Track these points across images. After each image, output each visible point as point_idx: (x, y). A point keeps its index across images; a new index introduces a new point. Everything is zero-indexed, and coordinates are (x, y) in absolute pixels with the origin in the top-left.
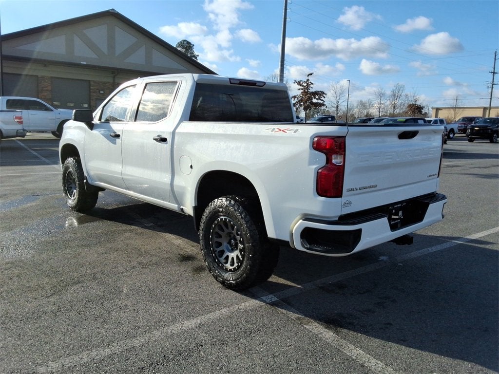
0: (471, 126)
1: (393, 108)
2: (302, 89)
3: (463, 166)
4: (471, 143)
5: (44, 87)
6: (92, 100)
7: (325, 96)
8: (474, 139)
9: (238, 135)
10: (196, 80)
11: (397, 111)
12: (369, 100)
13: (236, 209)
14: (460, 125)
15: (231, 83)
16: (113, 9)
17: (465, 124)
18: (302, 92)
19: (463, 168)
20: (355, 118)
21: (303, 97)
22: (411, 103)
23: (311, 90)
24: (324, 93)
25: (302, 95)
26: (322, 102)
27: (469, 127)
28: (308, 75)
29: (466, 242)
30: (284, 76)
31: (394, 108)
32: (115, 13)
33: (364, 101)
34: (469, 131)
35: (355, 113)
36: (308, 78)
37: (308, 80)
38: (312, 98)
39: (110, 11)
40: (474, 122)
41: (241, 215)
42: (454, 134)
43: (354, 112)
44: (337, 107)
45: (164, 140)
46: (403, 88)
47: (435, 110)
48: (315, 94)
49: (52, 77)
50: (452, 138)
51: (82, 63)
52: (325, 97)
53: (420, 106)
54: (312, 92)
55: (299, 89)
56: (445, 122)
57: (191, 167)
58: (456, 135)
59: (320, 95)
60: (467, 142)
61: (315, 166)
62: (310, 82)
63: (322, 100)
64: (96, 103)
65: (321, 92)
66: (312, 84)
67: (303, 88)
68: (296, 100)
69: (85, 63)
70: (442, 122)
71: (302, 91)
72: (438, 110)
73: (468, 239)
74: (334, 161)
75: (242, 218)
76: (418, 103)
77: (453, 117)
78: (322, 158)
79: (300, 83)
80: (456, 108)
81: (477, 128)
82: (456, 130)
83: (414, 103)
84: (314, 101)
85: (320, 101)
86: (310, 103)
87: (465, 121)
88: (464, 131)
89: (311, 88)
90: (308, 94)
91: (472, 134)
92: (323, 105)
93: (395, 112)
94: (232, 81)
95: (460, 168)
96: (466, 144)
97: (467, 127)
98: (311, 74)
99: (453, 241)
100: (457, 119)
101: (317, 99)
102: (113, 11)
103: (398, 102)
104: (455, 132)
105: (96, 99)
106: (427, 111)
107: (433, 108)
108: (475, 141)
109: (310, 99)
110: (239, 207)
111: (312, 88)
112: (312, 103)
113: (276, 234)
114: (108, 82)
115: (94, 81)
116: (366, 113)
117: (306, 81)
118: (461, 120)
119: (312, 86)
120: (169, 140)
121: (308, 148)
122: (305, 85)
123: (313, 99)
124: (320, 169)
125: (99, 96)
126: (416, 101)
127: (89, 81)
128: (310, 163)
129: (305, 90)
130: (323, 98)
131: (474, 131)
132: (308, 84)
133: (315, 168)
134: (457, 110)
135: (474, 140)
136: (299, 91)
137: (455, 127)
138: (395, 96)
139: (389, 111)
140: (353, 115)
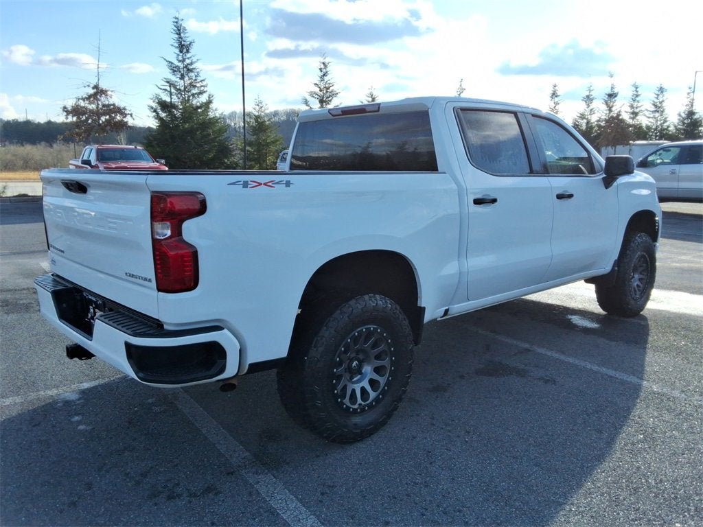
94: (333, 113)
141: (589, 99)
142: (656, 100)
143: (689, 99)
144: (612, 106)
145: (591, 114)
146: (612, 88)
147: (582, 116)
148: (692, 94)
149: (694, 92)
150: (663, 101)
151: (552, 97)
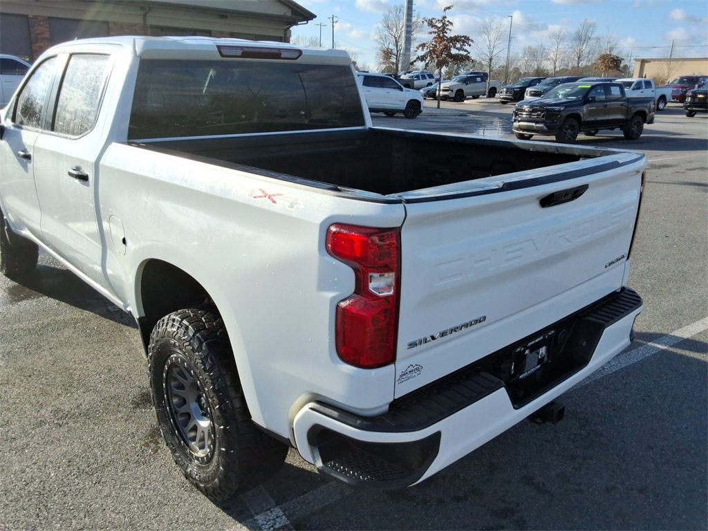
0: (692, 93)
1: (577, 59)
2: (436, 33)
3: (677, 165)
4: (690, 120)
5: (40, 34)
7: (470, 43)
8: (696, 112)
9: (192, 191)
10: (138, 53)
11: (583, 63)
12: (542, 46)
13: (196, 347)
14: (675, 89)
15: (222, 55)
17: (683, 88)
18: (435, 38)
19: (676, 169)
20: (520, 74)
21: (436, 46)
22: (603, 53)
23: (449, 34)
24: (468, 39)
25: (436, 42)
26: (465, 53)
27: (689, 93)
28: (445, 10)
29: (674, 346)
30: (413, 9)
31: (579, 58)
33: (533, 48)
34: (689, 99)
35: (520, 66)
36: (443, 14)
37: (445, 17)
38: (450, 47)
40: (697, 86)
41: (203, 363)
42: (666, 103)
43: (519, 64)
44: (491, 60)
45: (84, 178)
46: (594, 27)
47: (640, 63)
48: (456, 39)
49: (49, 18)
50: (662, 110)
52: (470, 45)
53: (617, 57)
54: (451, 38)
55: (431, 33)
56: (653, 85)
57: (124, 241)
58: (668, 104)
59: (464, 42)
60: (685, 116)
61: (331, 295)
62: (448, 21)
63: (466, 51)
65: (465, 37)
66: (451, 24)
67: (436, 30)
68: (426, 51)
70: (648, 84)
71: (435, 35)
72: (643, 62)
73: (676, 338)
74: (372, 286)
75: (205, 370)
76: (614, 53)
77: (666, 74)
78: (345, 275)
79: (432, 22)
80: (671, 60)
81: (701, 96)
82: (669, 97)
83: (608, 53)
84: (454, 51)
85: (462, 52)
86: (447, 55)
87: (684, 82)
88: (682, 98)
89: (448, 31)
90: (444, 40)
91: (693, 104)
92: (468, 58)
93: (580, 65)
94: (225, 52)
95: (671, 170)
96: (682, 121)
97: (686, 92)
98: (449, 8)
99: (650, 344)
100: (671, 80)
101: (457, 49)
103: (585, 48)
104: (668, 100)
106: (628, 64)
107: (636, 60)
108: (696, 116)
109: (447, 48)
110: (201, 344)
111: (450, 30)
112: (450, 56)
113: (265, 420)
114: (136, 24)
116: (536, 67)
117: (440, 19)
118: (676, 82)
119: (450, 27)
120: (91, 178)
121: (317, 249)
122: (439, 25)
123: (452, 49)
124: (343, 301)
126: (611, 49)
128: (323, 285)
129: (439, 35)
130: (466, 47)
131: (697, 100)
132: (444, 24)
133: (332, 299)
134: (672, 62)
135: (694, 115)
136: (430, 35)
137: (668, 92)
138: (581, 38)
139: (570, 64)
140: (517, 70)
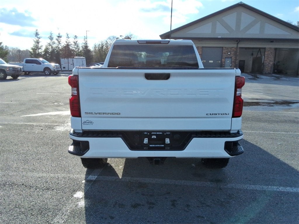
6: (223, 58)
16: (241, 2)
32: (242, 4)
39: (239, 3)
49: (202, 47)
51: (218, 37)
64: (225, 60)
69: (220, 37)
94: (140, 42)
102: (241, 3)
105: (225, 58)
114: (234, 47)
115: (225, 47)
125: (227, 56)
127: (223, 47)
141: (51, 38)
142: (75, 41)
143: (85, 41)
144: (60, 42)
145: (53, 44)
146: (59, 34)
147: (50, 45)
148: (86, 39)
149: (87, 38)
150: (77, 41)
151: (36, 35)
